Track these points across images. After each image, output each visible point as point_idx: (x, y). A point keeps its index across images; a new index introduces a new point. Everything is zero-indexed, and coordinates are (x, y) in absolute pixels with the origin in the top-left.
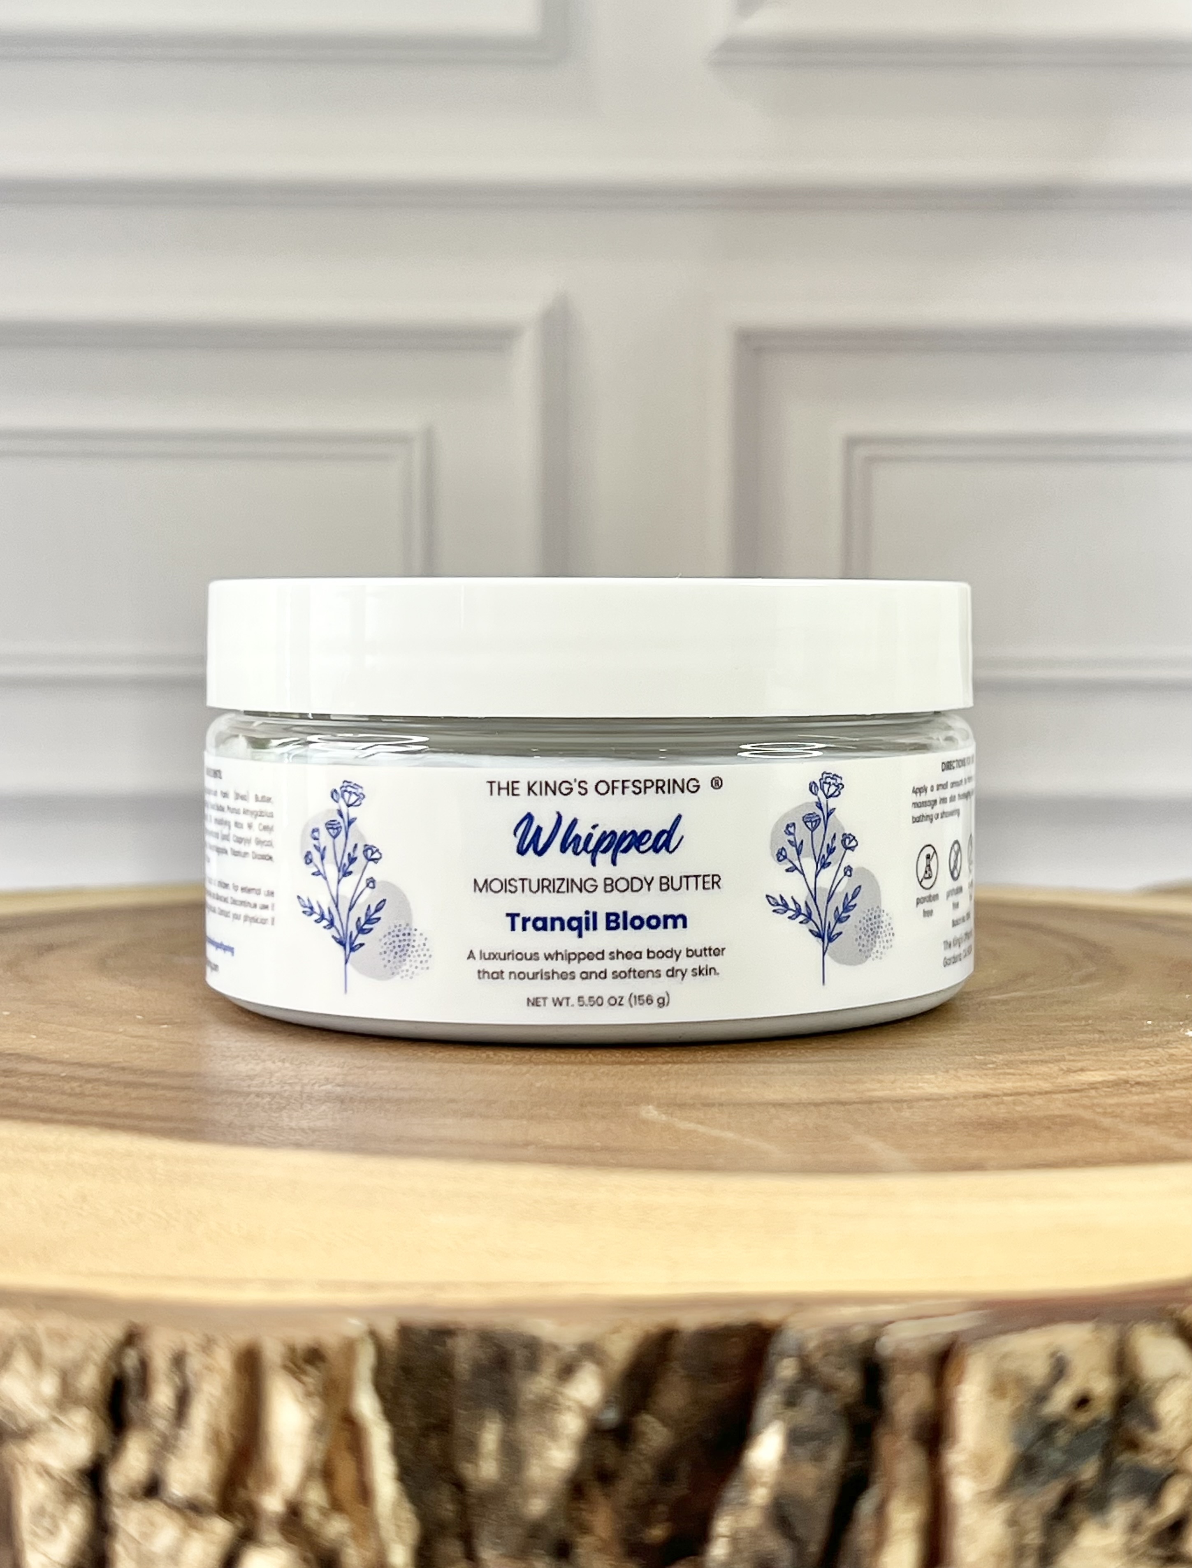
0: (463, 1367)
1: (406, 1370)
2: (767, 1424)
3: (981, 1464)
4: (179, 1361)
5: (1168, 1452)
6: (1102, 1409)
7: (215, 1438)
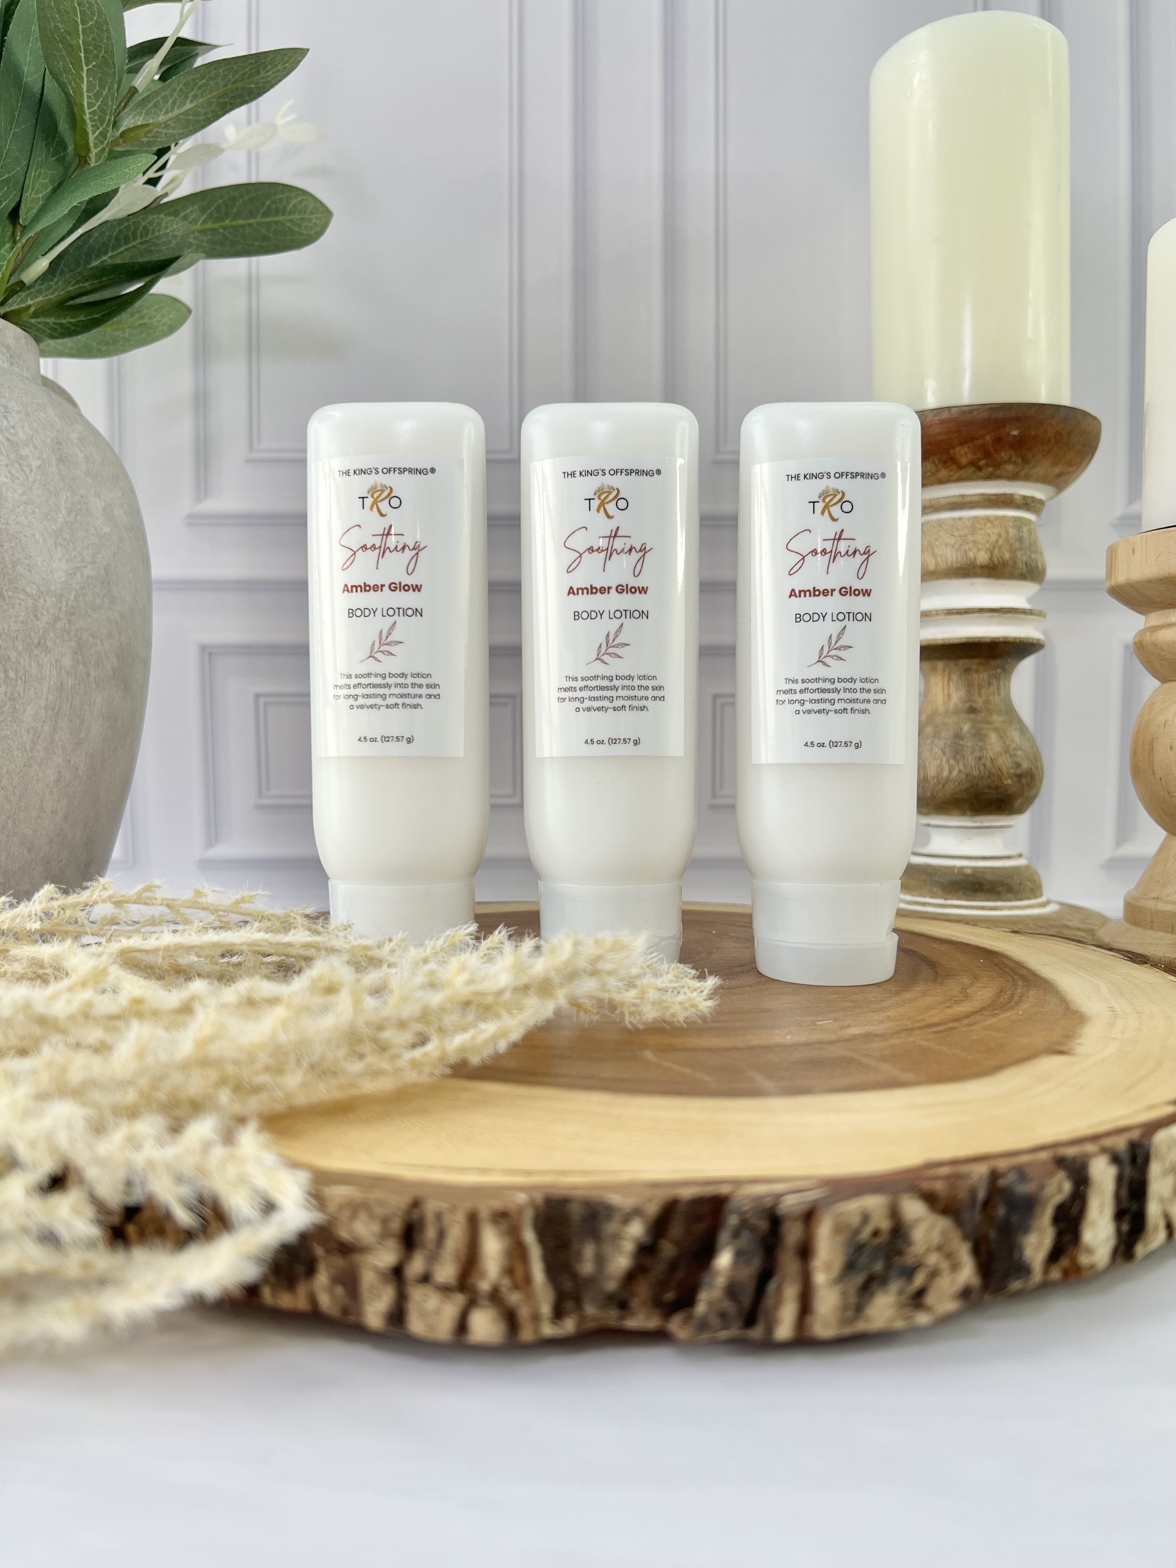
0: (575, 1218)
1: (548, 1220)
2: (723, 1247)
3: (828, 1267)
4: (439, 1216)
5: (916, 1256)
6: (883, 1238)
7: (458, 1256)
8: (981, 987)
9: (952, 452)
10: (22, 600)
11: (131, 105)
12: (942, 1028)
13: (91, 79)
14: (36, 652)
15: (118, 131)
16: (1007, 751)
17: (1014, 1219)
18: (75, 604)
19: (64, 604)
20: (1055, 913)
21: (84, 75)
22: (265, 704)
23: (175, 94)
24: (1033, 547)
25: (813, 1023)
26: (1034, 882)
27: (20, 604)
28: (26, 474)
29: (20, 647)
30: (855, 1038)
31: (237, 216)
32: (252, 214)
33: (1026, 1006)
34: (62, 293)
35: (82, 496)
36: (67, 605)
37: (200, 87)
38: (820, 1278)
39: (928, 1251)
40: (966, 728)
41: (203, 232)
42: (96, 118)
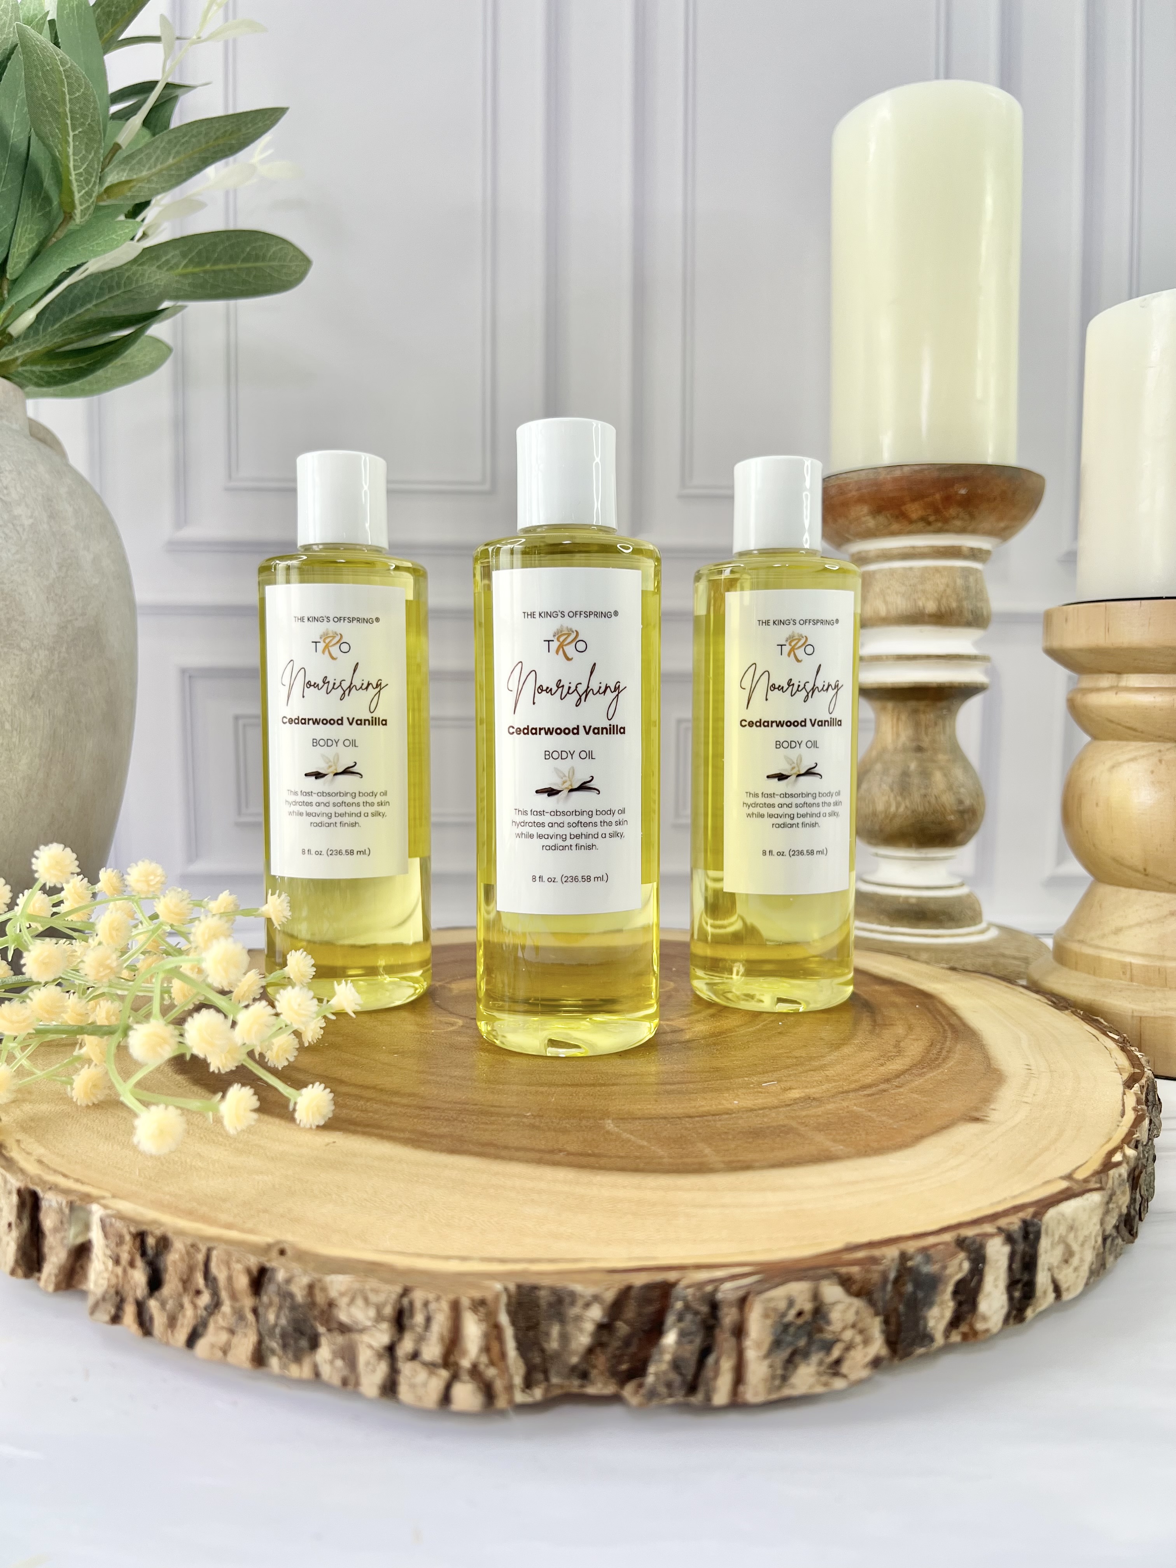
0: (543, 1303)
1: (520, 1304)
2: (670, 1329)
3: (758, 1345)
4: (426, 1304)
5: (834, 1333)
6: (807, 1317)
7: (442, 1339)
8: (914, 1040)
9: (903, 508)
10: (17, 655)
11: (115, 162)
12: (874, 1090)
13: (77, 143)
14: (30, 703)
15: (102, 186)
16: (950, 788)
17: (920, 1295)
18: (66, 655)
19: (57, 656)
20: (995, 940)
21: (71, 139)
22: (244, 726)
23: (159, 152)
24: (980, 595)
25: (759, 1084)
26: (974, 910)
27: (15, 659)
28: (18, 533)
29: (15, 700)
30: (796, 1101)
31: (216, 261)
32: (232, 260)
33: (952, 1063)
34: (49, 345)
35: (72, 551)
36: (59, 657)
37: (183, 143)
38: (752, 1354)
39: (844, 1329)
40: (913, 766)
41: (184, 276)
42: (82, 179)
